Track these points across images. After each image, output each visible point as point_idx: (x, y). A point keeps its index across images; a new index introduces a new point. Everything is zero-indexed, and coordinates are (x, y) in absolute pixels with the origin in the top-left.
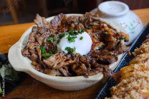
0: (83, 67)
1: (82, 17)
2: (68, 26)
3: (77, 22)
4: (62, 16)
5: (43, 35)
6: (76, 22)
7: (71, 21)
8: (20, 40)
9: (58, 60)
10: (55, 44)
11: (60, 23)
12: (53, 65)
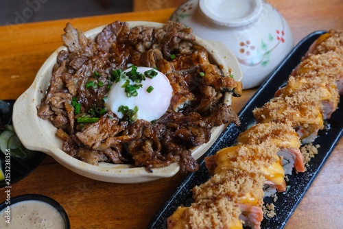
0: (147, 150)
1: (160, 31)
2: (131, 48)
3: (149, 41)
4: (120, 27)
5: (79, 72)
6: (146, 40)
7: (138, 38)
8: (33, 84)
9: (103, 134)
10: (102, 94)
11: (114, 42)
12: (94, 145)
